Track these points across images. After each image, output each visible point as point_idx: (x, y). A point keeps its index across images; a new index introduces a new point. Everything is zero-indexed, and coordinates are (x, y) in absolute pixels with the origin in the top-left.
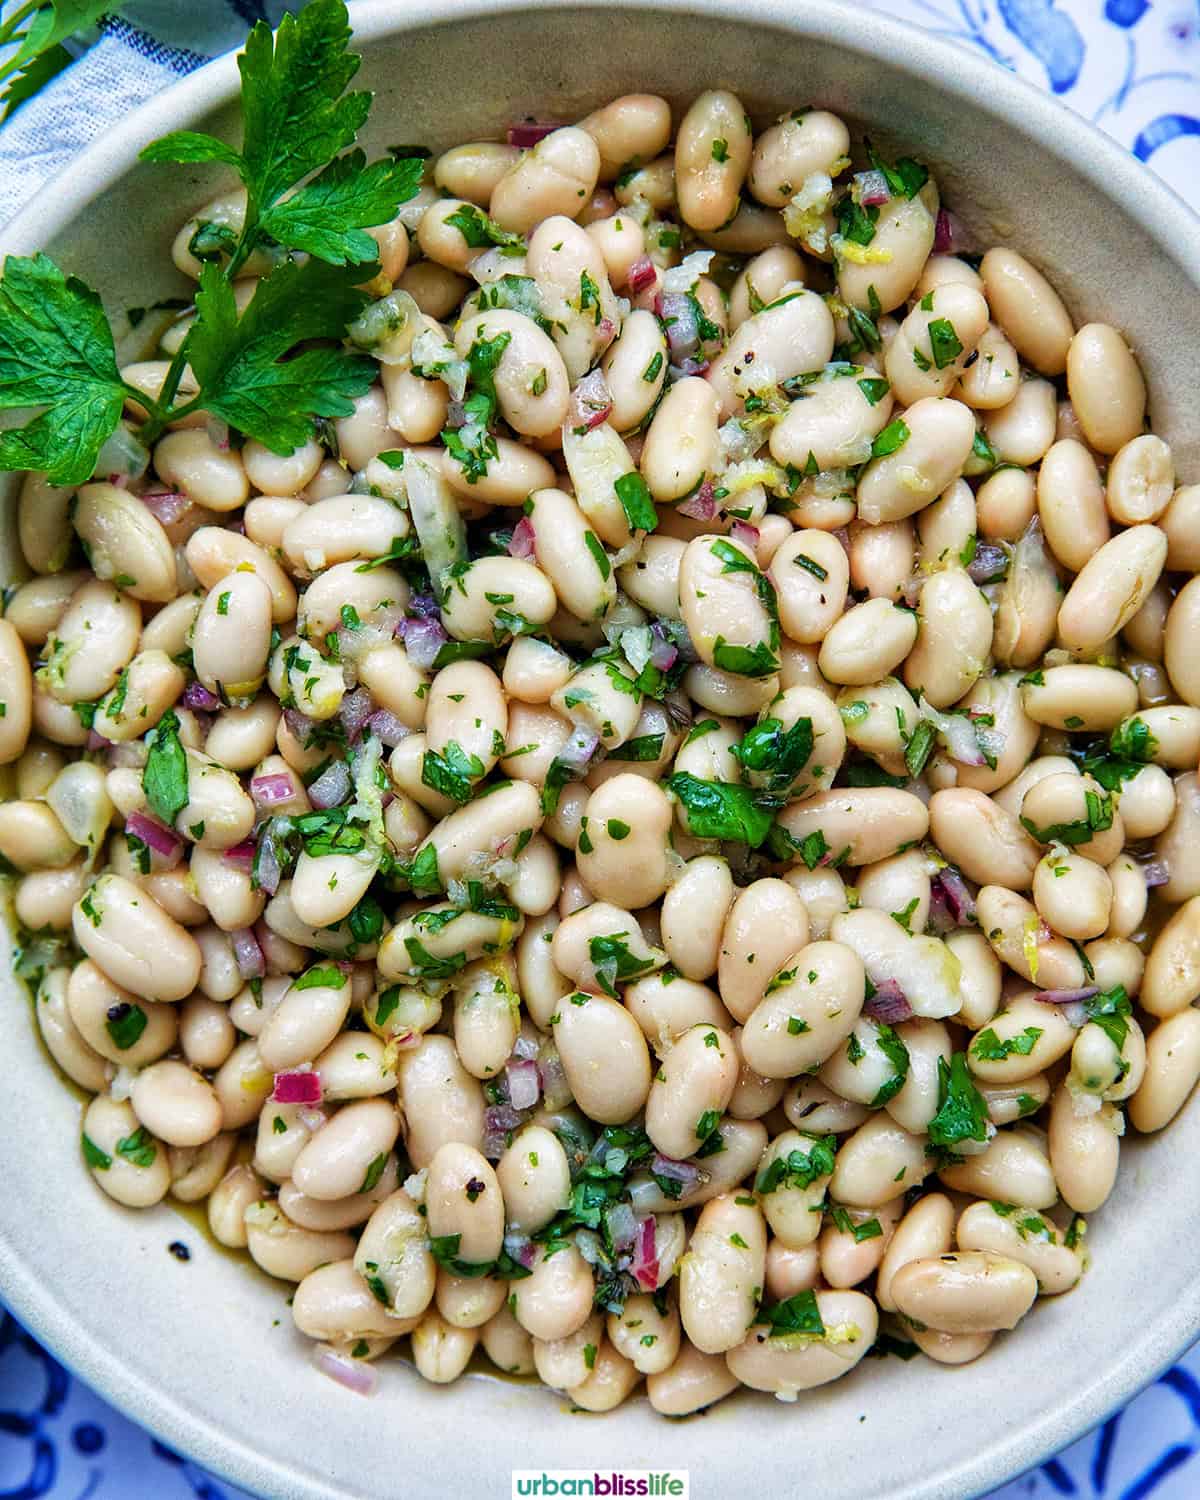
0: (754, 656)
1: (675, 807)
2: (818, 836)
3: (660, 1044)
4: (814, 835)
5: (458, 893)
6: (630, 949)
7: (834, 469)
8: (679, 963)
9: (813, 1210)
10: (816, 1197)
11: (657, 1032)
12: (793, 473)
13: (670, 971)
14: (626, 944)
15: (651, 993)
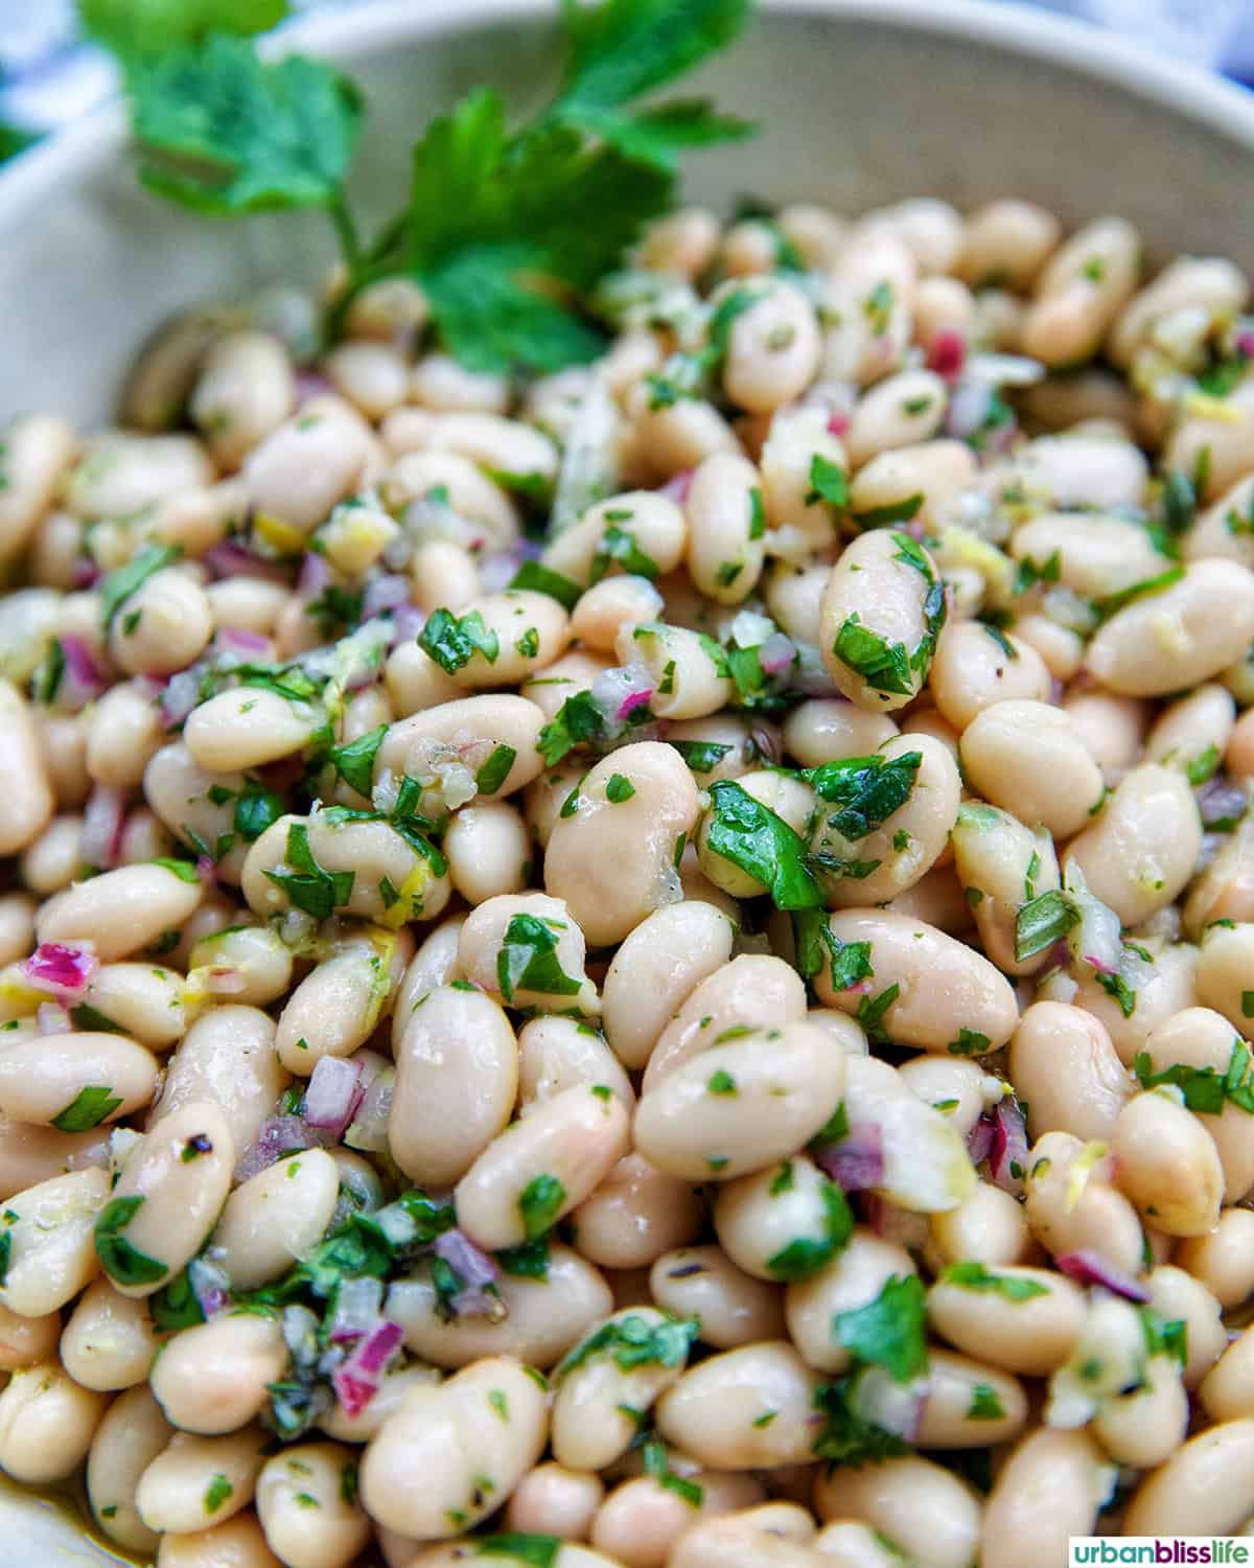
0: (887, 652)
1: (703, 815)
2: (864, 950)
3: (534, 1096)
4: (859, 945)
5: (386, 792)
6: (557, 948)
7: (1079, 593)
8: (610, 1022)
9: (624, 1409)
10: (637, 1392)
11: (539, 1075)
12: (1027, 570)
13: (595, 1025)
14: (557, 940)
15: (555, 1036)
